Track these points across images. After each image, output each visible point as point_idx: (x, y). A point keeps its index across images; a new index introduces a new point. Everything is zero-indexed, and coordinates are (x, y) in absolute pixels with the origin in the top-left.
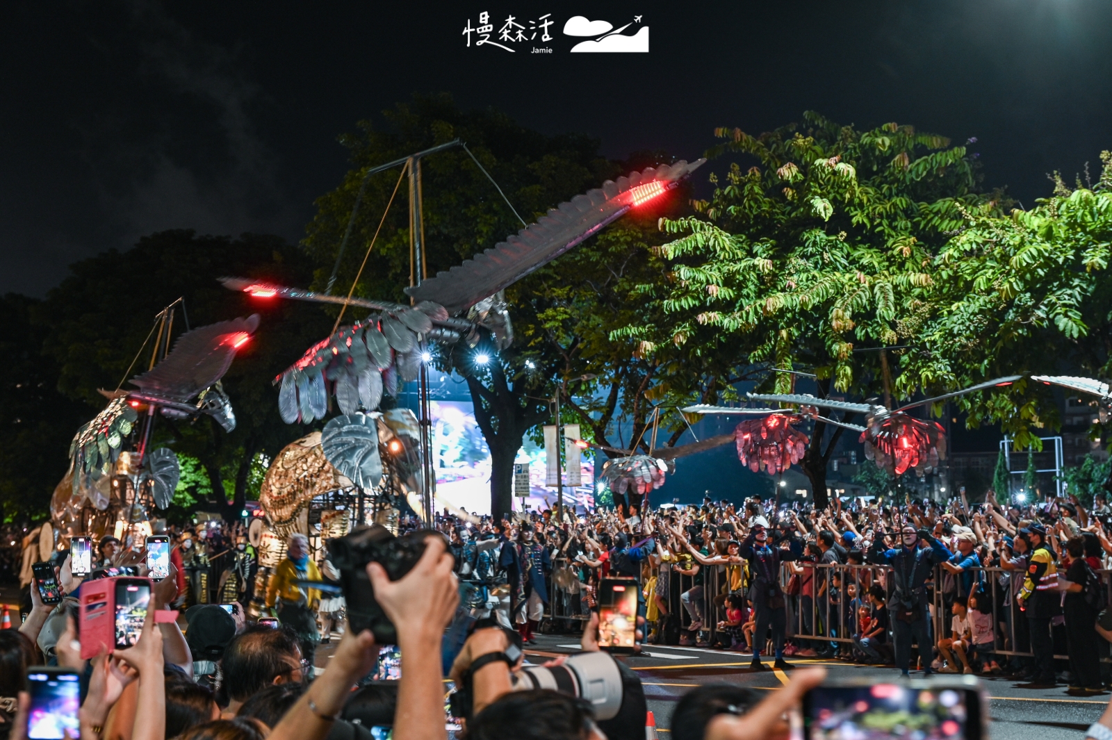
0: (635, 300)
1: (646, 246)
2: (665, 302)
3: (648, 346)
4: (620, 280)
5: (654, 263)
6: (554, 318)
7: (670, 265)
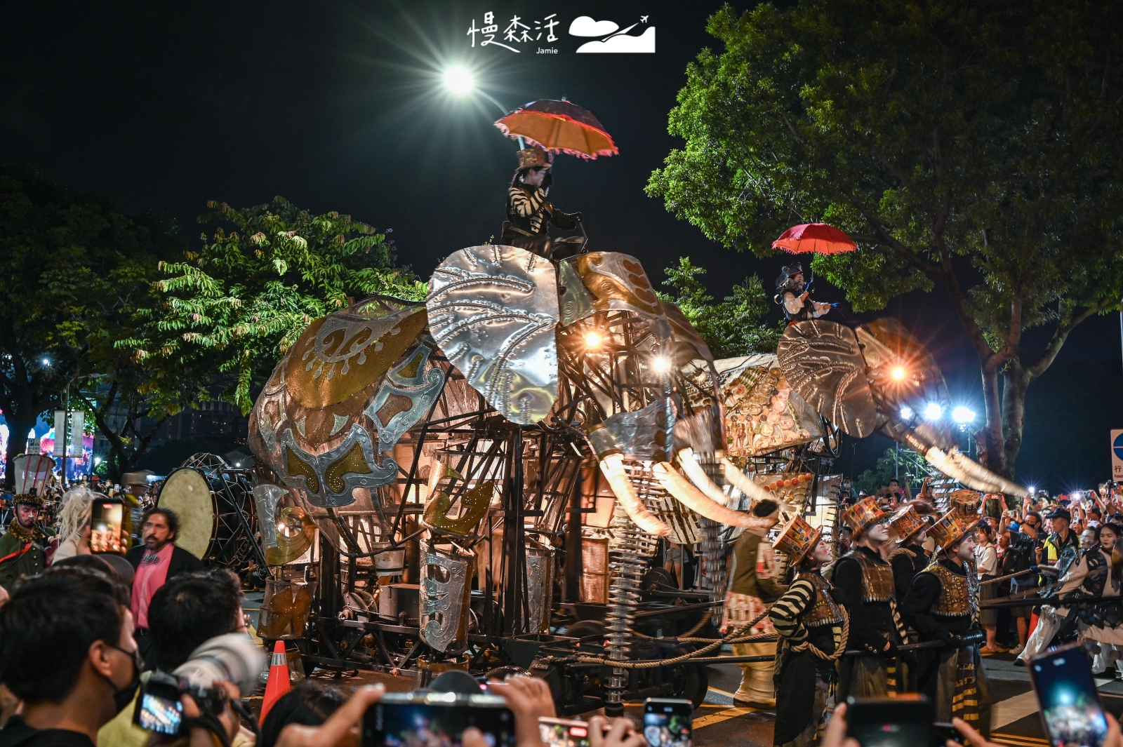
0: (136, 321)
1: (147, 282)
2: (160, 322)
3: (144, 354)
4: (125, 305)
5: (153, 294)
6: (69, 329)
7: (165, 296)
